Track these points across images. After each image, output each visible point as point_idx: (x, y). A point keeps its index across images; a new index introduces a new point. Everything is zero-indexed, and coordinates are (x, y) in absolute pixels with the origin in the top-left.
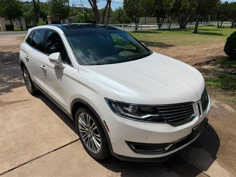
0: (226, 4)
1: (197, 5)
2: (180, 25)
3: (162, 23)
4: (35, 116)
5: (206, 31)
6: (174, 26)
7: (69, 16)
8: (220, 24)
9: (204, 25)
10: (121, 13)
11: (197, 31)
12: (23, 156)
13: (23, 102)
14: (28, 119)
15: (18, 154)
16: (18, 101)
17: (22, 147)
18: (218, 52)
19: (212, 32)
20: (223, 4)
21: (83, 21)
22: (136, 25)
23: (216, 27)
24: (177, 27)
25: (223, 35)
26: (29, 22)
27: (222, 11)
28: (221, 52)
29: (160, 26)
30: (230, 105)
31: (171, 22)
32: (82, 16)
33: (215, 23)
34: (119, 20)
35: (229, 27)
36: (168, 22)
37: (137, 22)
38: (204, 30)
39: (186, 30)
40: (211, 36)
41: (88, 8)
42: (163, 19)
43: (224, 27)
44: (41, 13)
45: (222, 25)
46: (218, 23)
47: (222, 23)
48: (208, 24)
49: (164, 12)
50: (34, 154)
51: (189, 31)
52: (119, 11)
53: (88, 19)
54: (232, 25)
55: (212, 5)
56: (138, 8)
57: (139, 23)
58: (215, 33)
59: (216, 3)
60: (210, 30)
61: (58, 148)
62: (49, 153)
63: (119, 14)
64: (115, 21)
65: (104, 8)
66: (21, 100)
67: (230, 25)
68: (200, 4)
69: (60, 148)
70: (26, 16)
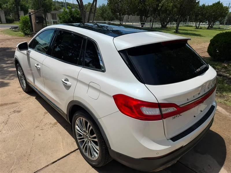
0: (204, 7)
1: (179, 6)
2: (161, 25)
3: (145, 22)
4: (25, 122)
5: (186, 32)
6: (156, 25)
7: (52, 10)
8: (197, 25)
9: (183, 25)
10: (104, 10)
11: (178, 31)
12: (18, 171)
13: (10, 105)
14: (19, 126)
15: (11, 169)
16: (5, 104)
17: (16, 161)
18: (200, 53)
19: (191, 33)
20: (201, 6)
21: (68, 16)
22: (120, 23)
23: (194, 28)
24: (158, 26)
25: (201, 36)
26: (8, 14)
27: (200, 13)
28: (202, 52)
29: (143, 25)
30: (223, 108)
31: (153, 22)
32: (66, 12)
33: (193, 24)
34: (102, 17)
35: (205, 28)
36: (151, 21)
37: (121, 20)
38: (183, 30)
39: (167, 29)
40: (191, 36)
41: (70, 3)
42: (146, 18)
43: (201, 28)
44: (22, 6)
45: (200, 26)
46: (196, 24)
47: (199, 24)
48: (187, 25)
49: (147, 11)
50: (30, 168)
51: (170, 31)
52: (103, 8)
53: (73, 15)
54: (209, 26)
55: (193, 7)
56: (122, 6)
57: (123, 20)
58: (194, 34)
59: (196, 5)
60: (189, 30)
61: (56, 160)
62: (48, 166)
63: (103, 11)
64: (99, 17)
65: (87, 4)
66: (7, 102)
67: (206, 26)
68: (181, 5)
69: (59, 160)
70: (5, 8)
